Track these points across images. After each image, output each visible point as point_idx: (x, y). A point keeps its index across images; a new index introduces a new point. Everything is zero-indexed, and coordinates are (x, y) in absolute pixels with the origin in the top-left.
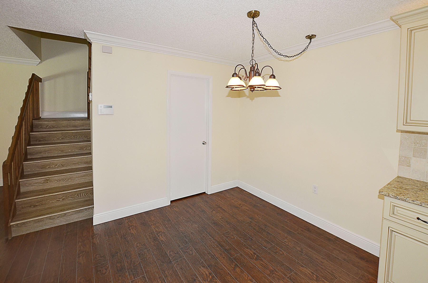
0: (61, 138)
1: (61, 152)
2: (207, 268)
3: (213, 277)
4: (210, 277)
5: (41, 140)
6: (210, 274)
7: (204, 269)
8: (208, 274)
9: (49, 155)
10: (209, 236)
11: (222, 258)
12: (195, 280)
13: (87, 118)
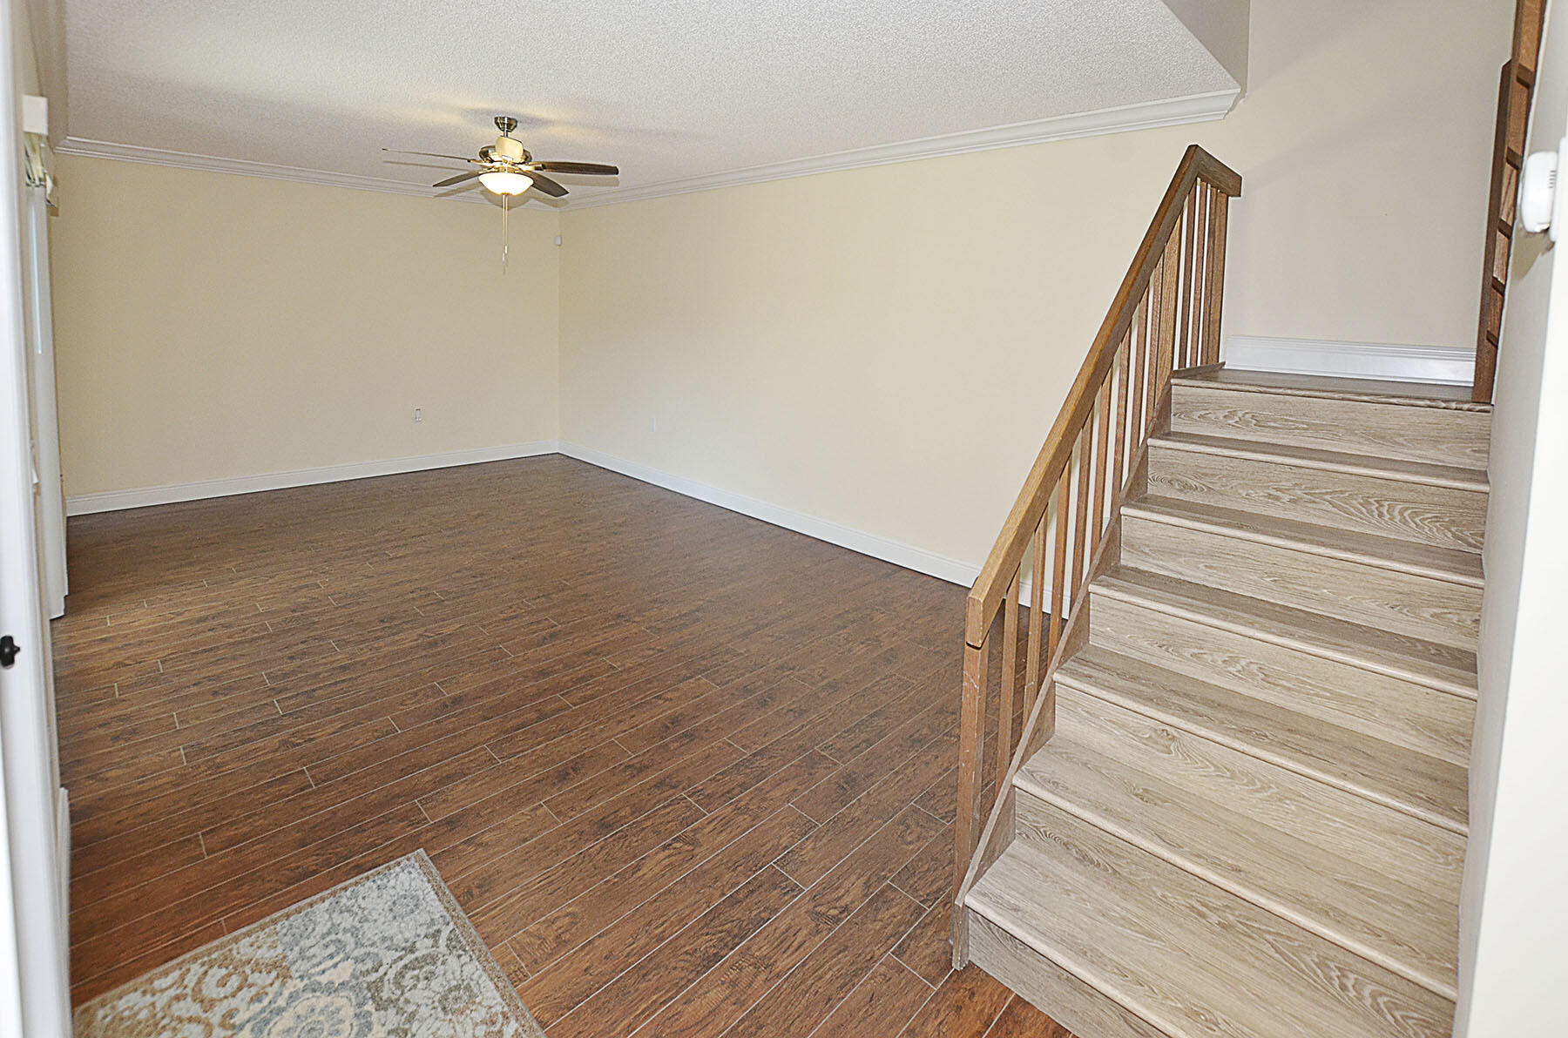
0: (1286, 498)
1: (1272, 585)
5: (1193, 483)
9: (1212, 582)
13: (1468, 396)
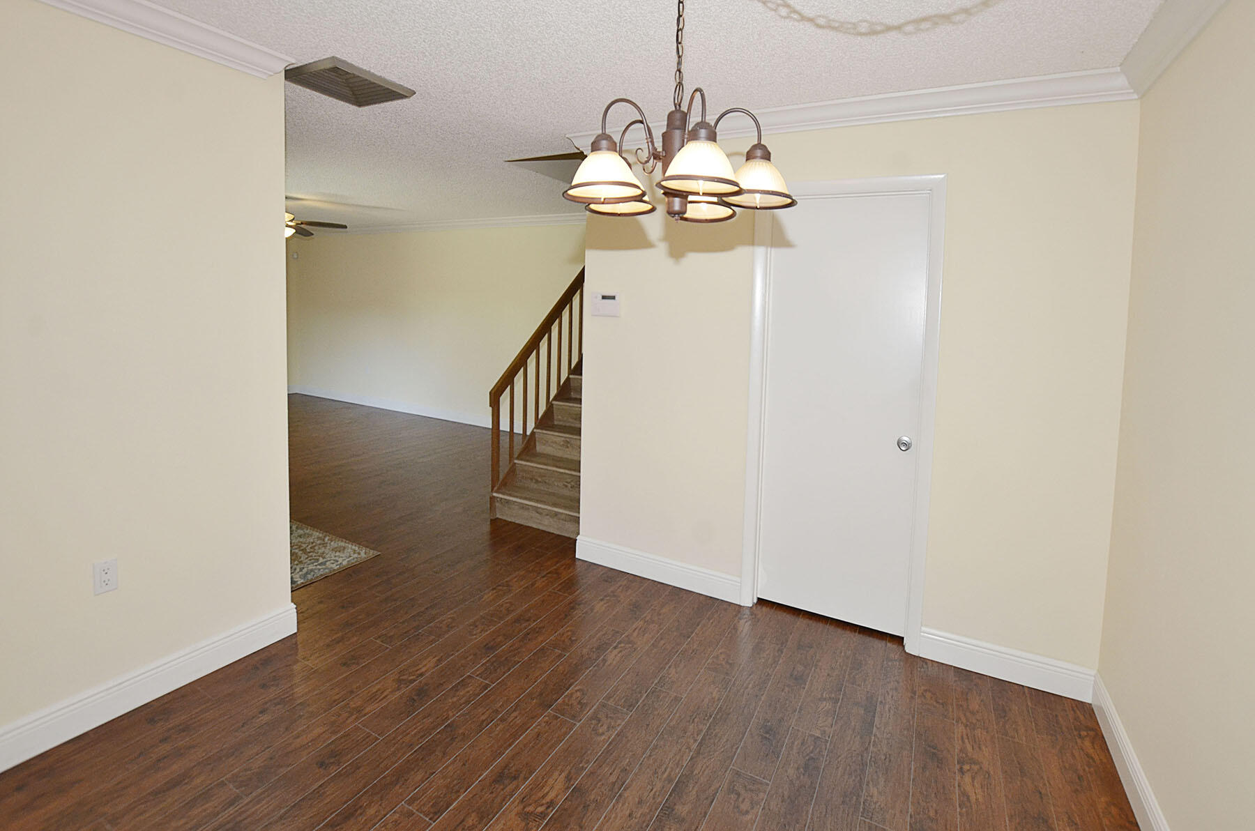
2: (568, 788)
3: (543, 815)
4: (540, 809)
6: (551, 804)
7: (560, 784)
8: (548, 799)
10: (696, 741)
11: (628, 812)
12: (515, 778)
